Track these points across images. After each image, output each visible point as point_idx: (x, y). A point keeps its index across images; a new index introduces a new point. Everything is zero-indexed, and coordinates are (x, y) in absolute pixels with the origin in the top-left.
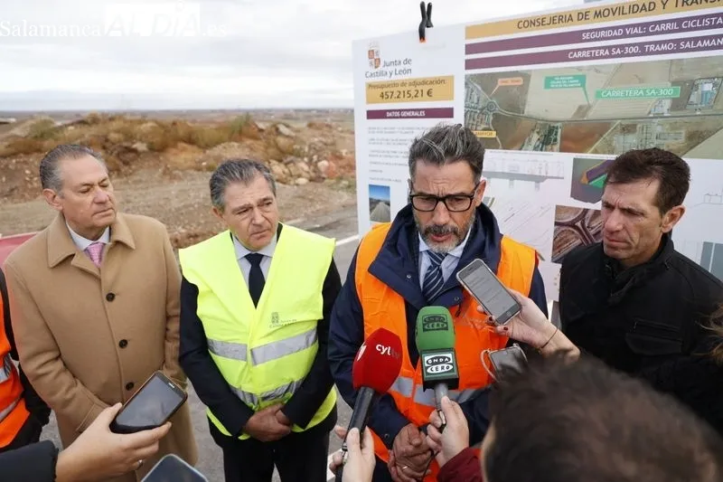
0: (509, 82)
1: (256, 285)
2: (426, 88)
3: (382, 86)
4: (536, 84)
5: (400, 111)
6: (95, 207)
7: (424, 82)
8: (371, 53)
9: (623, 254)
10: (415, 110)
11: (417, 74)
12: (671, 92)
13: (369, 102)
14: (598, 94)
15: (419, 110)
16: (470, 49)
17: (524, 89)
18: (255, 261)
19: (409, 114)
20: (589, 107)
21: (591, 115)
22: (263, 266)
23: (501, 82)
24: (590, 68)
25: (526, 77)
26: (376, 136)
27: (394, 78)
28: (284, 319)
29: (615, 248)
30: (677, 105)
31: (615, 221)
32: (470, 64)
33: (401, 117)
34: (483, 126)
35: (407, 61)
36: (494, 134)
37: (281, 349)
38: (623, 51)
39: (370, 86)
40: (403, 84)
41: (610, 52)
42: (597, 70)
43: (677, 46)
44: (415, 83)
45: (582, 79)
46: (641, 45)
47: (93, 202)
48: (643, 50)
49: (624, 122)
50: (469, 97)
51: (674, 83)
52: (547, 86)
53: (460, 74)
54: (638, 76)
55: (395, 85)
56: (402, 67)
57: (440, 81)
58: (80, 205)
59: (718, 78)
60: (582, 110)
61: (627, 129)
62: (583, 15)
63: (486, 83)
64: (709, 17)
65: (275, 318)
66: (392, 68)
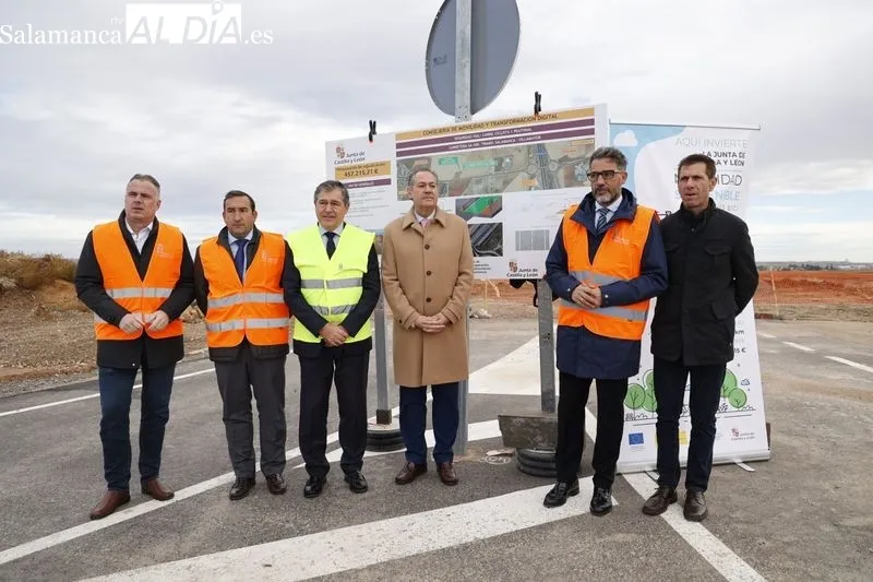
0: (421, 162)
2: (374, 169)
3: (346, 169)
4: (434, 162)
5: (359, 183)
7: (373, 165)
8: (338, 149)
10: (368, 182)
11: (368, 161)
12: (493, 163)
14: (464, 167)
15: (370, 182)
16: (399, 146)
17: (429, 164)
18: (330, 237)
19: (365, 184)
20: (461, 172)
21: (462, 176)
22: (335, 240)
23: (416, 163)
24: (459, 154)
25: (429, 159)
27: (354, 164)
28: (346, 267)
30: (498, 168)
32: (399, 154)
33: (359, 187)
35: (362, 154)
37: (343, 284)
38: (472, 145)
39: (338, 169)
40: (360, 167)
41: (468, 146)
42: (461, 154)
43: (494, 143)
44: (367, 166)
45: (456, 158)
46: (480, 143)
48: (481, 145)
49: (477, 179)
50: (399, 172)
51: (496, 159)
52: (440, 163)
53: (394, 160)
54: (480, 156)
55: (354, 167)
56: (359, 157)
57: (382, 164)
59: (511, 157)
60: (457, 174)
61: (478, 182)
62: (454, 129)
63: (408, 163)
64: (504, 130)
65: (341, 267)
66: (353, 158)
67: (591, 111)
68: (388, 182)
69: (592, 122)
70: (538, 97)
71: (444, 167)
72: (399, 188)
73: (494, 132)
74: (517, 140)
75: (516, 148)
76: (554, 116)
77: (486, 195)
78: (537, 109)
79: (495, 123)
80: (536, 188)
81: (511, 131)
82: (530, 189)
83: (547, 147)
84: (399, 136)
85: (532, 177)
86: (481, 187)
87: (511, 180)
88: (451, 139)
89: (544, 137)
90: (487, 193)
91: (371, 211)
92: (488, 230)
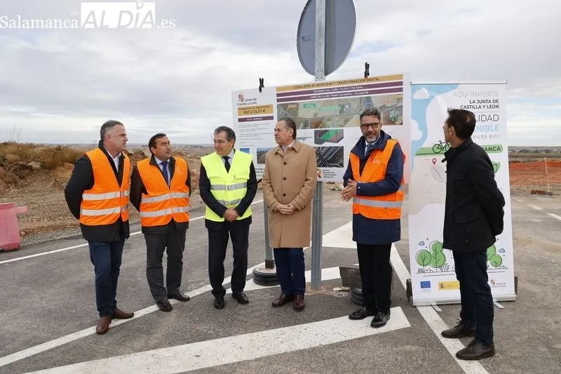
0: (293, 106)
1: (228, 167)
2: (263, 109)
3: (245, 109)
4: (301, 107)
5: (253, 118)
7: (262, 107)
8: (240, 96)
10: (258, 118)
11: (259, 103)
12: (338, 108)
13: (239, 115)
14: (320, 110)
15: (260, 117)
16: (278, 95)
17: (297, 108)
18: (226, 159)
19: (256, 119)
21: (318, 116)
22: (229, 161)
23: (289, 107)
24: (316, 102)
25: (297, 104)
26: (242, 128)
27: (250, 105)
28: (237, 177)
30: (341, 112)
32: (278, 100)
33: (253, 120)
35: (255, 99)
37: (236, 187)
38: (325, 96)
39: (239, 109)
40: (254, 108)
41: (322, 97)
42: (318, 102)
43: (339, 95)
44: (258, 107)
45: (314, 105)
48: (330, 96)
49: (327, 117)
50: (278, 112)
51: (340, 106)
52: (304, 107)
53: (275, 104)
54: (330, 103)
55: (250, 108)
56: (253, 101)
57: (268, 106)
59: (349, 104)
60: (316, 115)
61: (329, 120)
62: (313, 85)
63: (285, 107)
64: (346, 88)
65: (235, 177)
66: (249, 102)
67: (401, 76)
68: (271, 118)
69: (401, 83)
70: (367, 66)
71: (306, 111)
73: (339, 88)
74: (353, 94)
75: (352, 99)
76: (377, 79)
77: (333, 129)
78: (367, 74)
79: (339, 83)
81: (350, 88)
83: (372, 99)
84: (278, 89)
86: (330, 123)
87: (349, 119)
88: (311, 92)
89: (371, 92)
90: (334, 126)
91: (261, 136)
92: (334, 151)
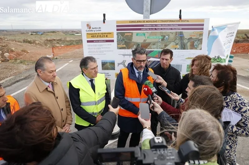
0: (128, 34)
2: (106, 35)
3: (92, 34)
4: (134, 35)
5: (98, 40)
6: (52, 77)
7: (105, 33)
8: (88, 25)
9: (165, 67)
10: (103, 40)
11: (103, 31)
12: (161, 37)
13: (87, 38)
14: (148, 38)
15: (104, 40)
16: (117, 26)
17: (132, 36)
19: (101, 41)
20: (146, 40)
21: (147, 41)
23: (126, 34)
24: (146, 32)
25: (132, 33)
26: (90, 47)
27: (96, 32)
28: (101, 94)
29: (164, 66)
30: (162, 40)
31: (165, 61)
32: (118, 30)
33: (98, 42)
34: (122, 44)
35: (100, 28)
36: (125, 46)
37: (101, 100)
38: (152, 29)
39: (88, 34)
40: (99, 34)
41: (150, 29)
42: (147, 32)
43: (162, 29)
44: (102, 34)
45: (144, 34)
46: (155, 28)
47: (53, 75)
48: (156, 29)
49: (153, 43)
50: (118, 37)
51: (162, 36)
52: (137, 35)
53: (115, 32)
54: (155, 34)
55: (96, 34)
56: (98, 29)
57: (110, 33)
58: (49, 76)
59: (168, 35)
60: (145, 40)
61: (154, 44)
62: (144, 21)
63: (122, 34)
64: (166, 25)
65: (99, 94)
66: (95, 29)
67: (203, 20)
68: (112, 41)
69: (203, 25)
70: (180, 11)
71: (138, 38)
72: (118, 44)
73: (162, 25)
74: (171, 29)
75: (171, 32)
76: (188, 21)
77: (157, 50)
78: (180, 17)
79: (162, 21)
80: (178, 49)
81: (169, 25)
82: (176, 49)
83: (184, 33)
84: (117, 22)
85: (177, 44)
86: (155, 46)
87: (168, 45)
88: (143, 26)
89: (183, 29)
90: (157, 49)
91: (105, 53)
92: (157, 63)
